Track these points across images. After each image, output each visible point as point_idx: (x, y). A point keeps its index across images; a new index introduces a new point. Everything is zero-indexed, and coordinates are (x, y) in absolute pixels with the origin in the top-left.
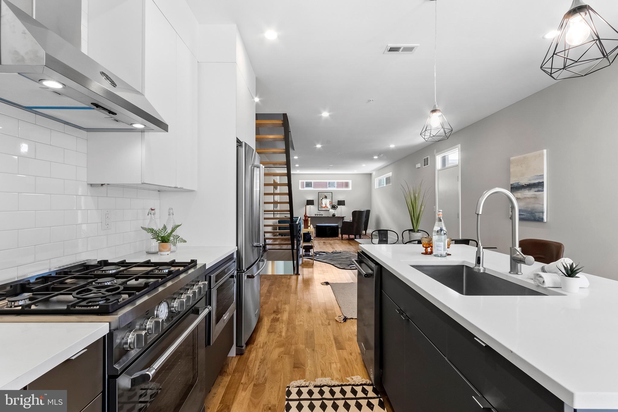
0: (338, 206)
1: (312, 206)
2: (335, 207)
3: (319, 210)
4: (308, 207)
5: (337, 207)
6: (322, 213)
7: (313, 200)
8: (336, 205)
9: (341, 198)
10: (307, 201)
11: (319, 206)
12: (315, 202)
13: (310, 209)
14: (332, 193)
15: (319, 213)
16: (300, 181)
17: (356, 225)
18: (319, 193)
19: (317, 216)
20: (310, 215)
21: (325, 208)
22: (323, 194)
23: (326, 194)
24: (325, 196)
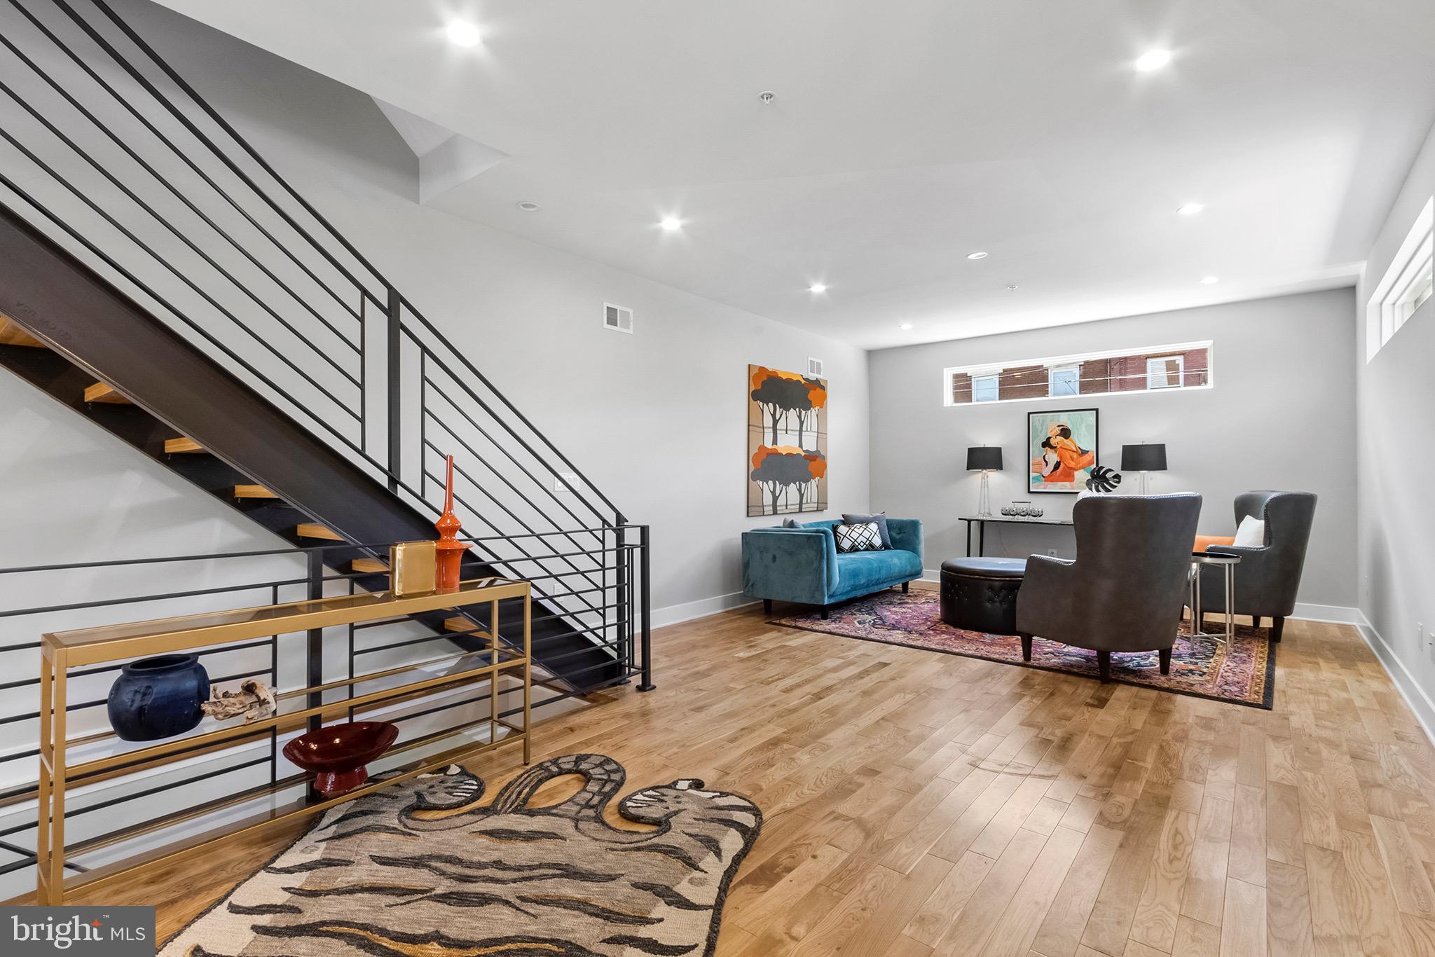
0: (1123, 474)
1: (993, 476)
2: (1107, 481)
3: (1029, 492)
4: (978, 477)
5: (1117, 477)
6: (1037, 504)
7: (999, 450)
8: (1110, 470)
9: (1143, 435)
10: (972, 451)
11: (1032, 475)
12: (1014, 458)
13: (985, 485)
14: (1097, 410)
15: (1024, 507)
16: (945, 370)
17: (1104, 589)
18: (1031, 415)
19: (1010, 518)
20: (986, 511)
21: (1060, 484)
22: (1051, 421)
23: (1064, 419)
24: (1059, 426)
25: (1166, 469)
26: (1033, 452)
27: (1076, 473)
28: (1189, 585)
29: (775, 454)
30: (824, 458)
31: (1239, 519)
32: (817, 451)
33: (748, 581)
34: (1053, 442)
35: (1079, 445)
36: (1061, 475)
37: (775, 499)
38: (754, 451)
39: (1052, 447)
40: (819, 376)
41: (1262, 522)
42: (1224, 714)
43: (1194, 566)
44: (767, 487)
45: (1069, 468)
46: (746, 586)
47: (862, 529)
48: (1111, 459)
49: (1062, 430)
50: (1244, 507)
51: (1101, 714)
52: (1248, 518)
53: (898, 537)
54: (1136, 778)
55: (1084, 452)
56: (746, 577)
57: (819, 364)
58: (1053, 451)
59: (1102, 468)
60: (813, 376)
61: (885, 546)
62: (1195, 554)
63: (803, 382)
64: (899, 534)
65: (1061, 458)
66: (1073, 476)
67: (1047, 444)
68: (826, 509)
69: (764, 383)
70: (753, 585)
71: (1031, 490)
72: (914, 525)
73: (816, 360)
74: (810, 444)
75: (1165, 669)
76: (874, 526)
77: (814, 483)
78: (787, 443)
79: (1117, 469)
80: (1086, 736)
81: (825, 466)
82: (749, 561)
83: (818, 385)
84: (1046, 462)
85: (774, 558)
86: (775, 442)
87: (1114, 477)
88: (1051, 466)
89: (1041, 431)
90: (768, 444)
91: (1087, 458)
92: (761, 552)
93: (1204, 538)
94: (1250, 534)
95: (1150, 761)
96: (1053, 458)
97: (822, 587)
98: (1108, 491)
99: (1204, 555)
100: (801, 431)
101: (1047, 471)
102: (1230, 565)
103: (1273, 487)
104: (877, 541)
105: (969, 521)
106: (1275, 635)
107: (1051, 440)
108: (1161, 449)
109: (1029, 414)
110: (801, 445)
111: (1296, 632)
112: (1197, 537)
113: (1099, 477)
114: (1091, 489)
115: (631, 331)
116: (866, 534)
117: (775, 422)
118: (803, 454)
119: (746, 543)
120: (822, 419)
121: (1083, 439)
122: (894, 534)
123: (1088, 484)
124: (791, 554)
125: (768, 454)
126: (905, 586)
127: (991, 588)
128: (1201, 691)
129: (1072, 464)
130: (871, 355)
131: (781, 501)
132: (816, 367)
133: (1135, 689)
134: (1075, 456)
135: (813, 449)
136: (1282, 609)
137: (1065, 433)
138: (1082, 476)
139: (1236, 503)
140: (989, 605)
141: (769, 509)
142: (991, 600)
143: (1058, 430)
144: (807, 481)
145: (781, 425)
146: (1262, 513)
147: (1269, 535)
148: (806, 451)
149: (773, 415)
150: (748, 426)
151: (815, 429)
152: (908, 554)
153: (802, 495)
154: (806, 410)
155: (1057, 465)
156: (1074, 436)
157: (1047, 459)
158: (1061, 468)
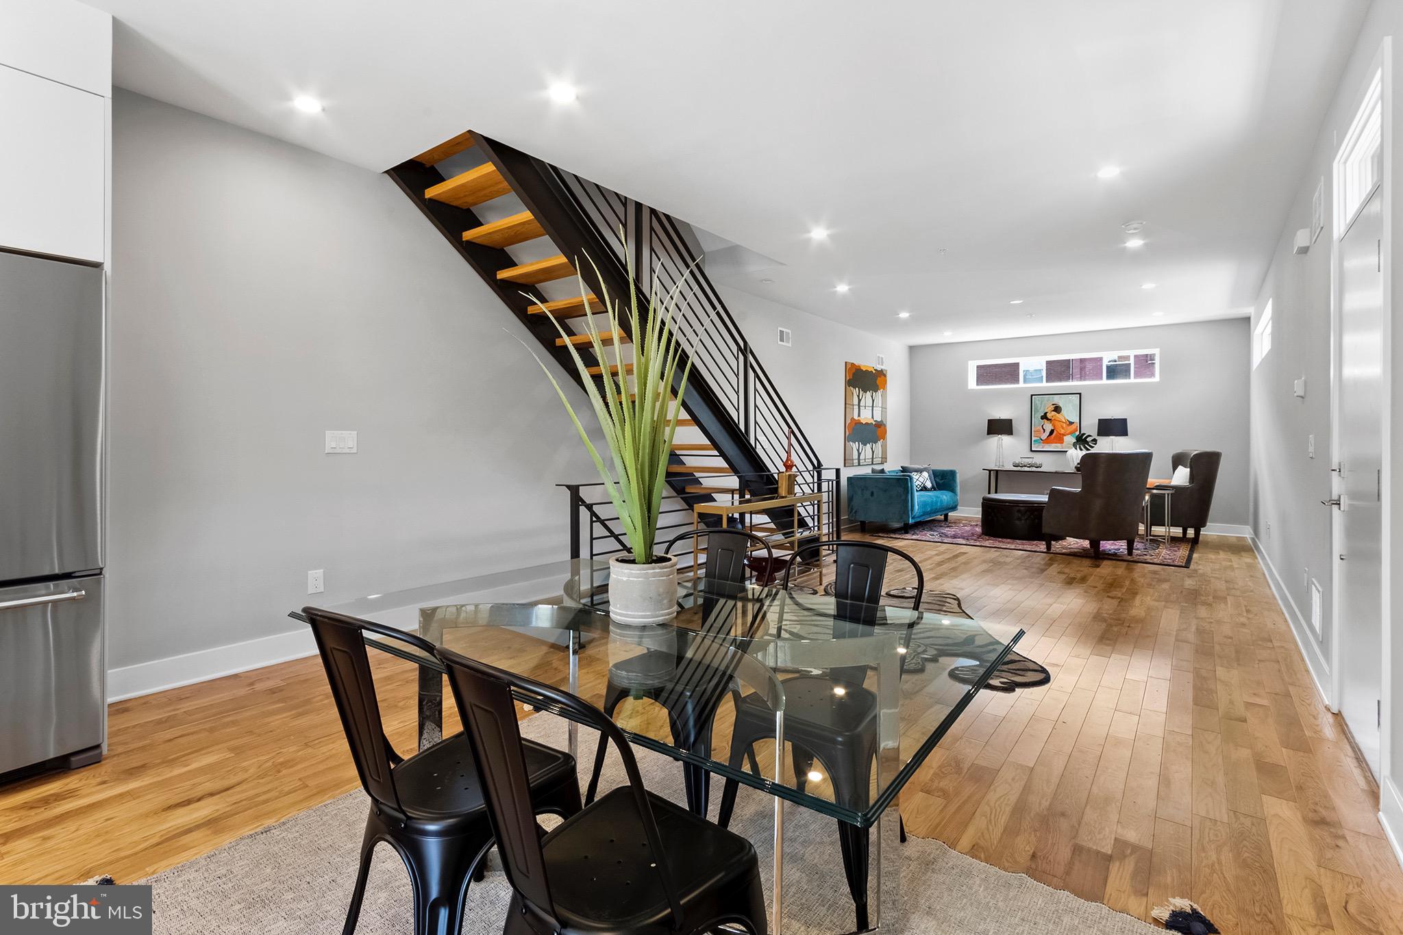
0: (1098, 438)
1: (1006, 439)
2: (1087, 443)
3: (1031, 451)
4: (995, 440)
5: (1095, 441)
6: (1038, 459)
8: (1090, 436)
9: (1113, 411)
10: (991, 422)
12: (1021, 426)
13: (1000, 446)
14: (1080, 394)
15: (1029, 461)
16: (970, 362)
17: (1098, 504)
18: (1033, 397)
19: (1019, 469)
20: (1001, 464)
21: (1053, 445)
22: (1047, 401)
23: (1058, 400)
24: (1053, 405)
25: (1127, 435)
27: (1065, 437)
28: (1143, 509)
29: (858, 423)
30: (885, 426)
31: (1175, 468)
32: (882, 421)
33: (852, 509)
34: (1049, 416)
35: (1067, 418)
36: (1054, 439)
37: (859, 454)
38: (848, 421)
39: (1048, 419)
40: (883, 367)
41: (1189, 470)
42: (1163, 569)
43: (1147, 498)
44: (855, 446)
45: (1060, 434)
46: (851, 513)
47: (918, 476)
48: (1090, 428)
49: (1055, 407)
50: (1178, 461)
51: (1098, 570)
52: (1180, 467)
53: (941, 482)
54: (1122, 587)
55: (1071, 423)
56: (851, 507)
57: (882, 358)
58: (1049, 422)
59: (1084, 434)
60: (879, 368)
61: (933, 488)
62: (1148, 488)
63: (874, 372)
64: (941, 480)
65: (1054, 427)
66: (1063, 440)
67: (1044, 417)
68: (886, 462)
69: (854, 374)
70: (856, 512)
71: (1033, 450)
72: (952, 474)
73: (881, 356)
74: (878, 418)
75: (1130, 552)
76: (925, 474)
77: (880, 443)
78: (866, 416)
79: (1095, 435)
80: (1093, 576)
81: (886, 431)
82: (853, 496)
83: (881, 374)
84: (1044, 430)
85: (872, 494)
86: (859, 416)
87: (1092, 440)
88: (1047, 433)
90: (856, 417)
91: (1073, 427)
92: (862, 490)
93: (1152, 480)
94: (1181, 477)
95: (1127, 583)
96: (1049, 427)
97: (908, 511)
98: (1089, 450)
99: (1153, 489)
100: (873, 407)
101: (1044, 436)
102: (1168, 494)
103: (1195, 447)
104: (929, 485)
105: (990, 471)
106: (1195, 541)
107: (1048, 414)
108: (1124, 421)
109: (1032, 396)
110: (873, 418)
111: (1209, 540)
112: (1149, 480)
113: (1081, 441)
114: (1076, 449)
115: (790, 345)
116: (921, 479)
117: (860, 400)
118: (874, 423)
119: (851, 484)
120: (884, 397)
121: (1070, 413)
122: (938, 480)
123: (1075, 445)
124: (885, 491)
125: (856, 424)
126: (946, 516)
127: (1019, 511)
128: (1151, 561)
129: (1062, 431)
130: (912, 348)
131: (862, 457)
132: (881, 361)
133: (1114, 562)
134: (1064, 425)
135: (879, 420)
136: (1200, 523)
137: (1057, 409)
138: (1069, 439)
139: (1173, 457)
140: (1017, 522)
141: (856, 462)
142: (1019, 519)
143: (1052, 407)
144: (876, 442)
145: (862, 403)
146: (1189, 465)
147: (1192, 477)
148: (875, 421)
149: (858, 396)
150: (845, 404)
151: (880, 405)
152: (950, 494)
153: (873, 452)
154: (876, 391)
155: (1052, 432)
156: (1064, 412)
157: (1044, 428)
158: (1054, 434)
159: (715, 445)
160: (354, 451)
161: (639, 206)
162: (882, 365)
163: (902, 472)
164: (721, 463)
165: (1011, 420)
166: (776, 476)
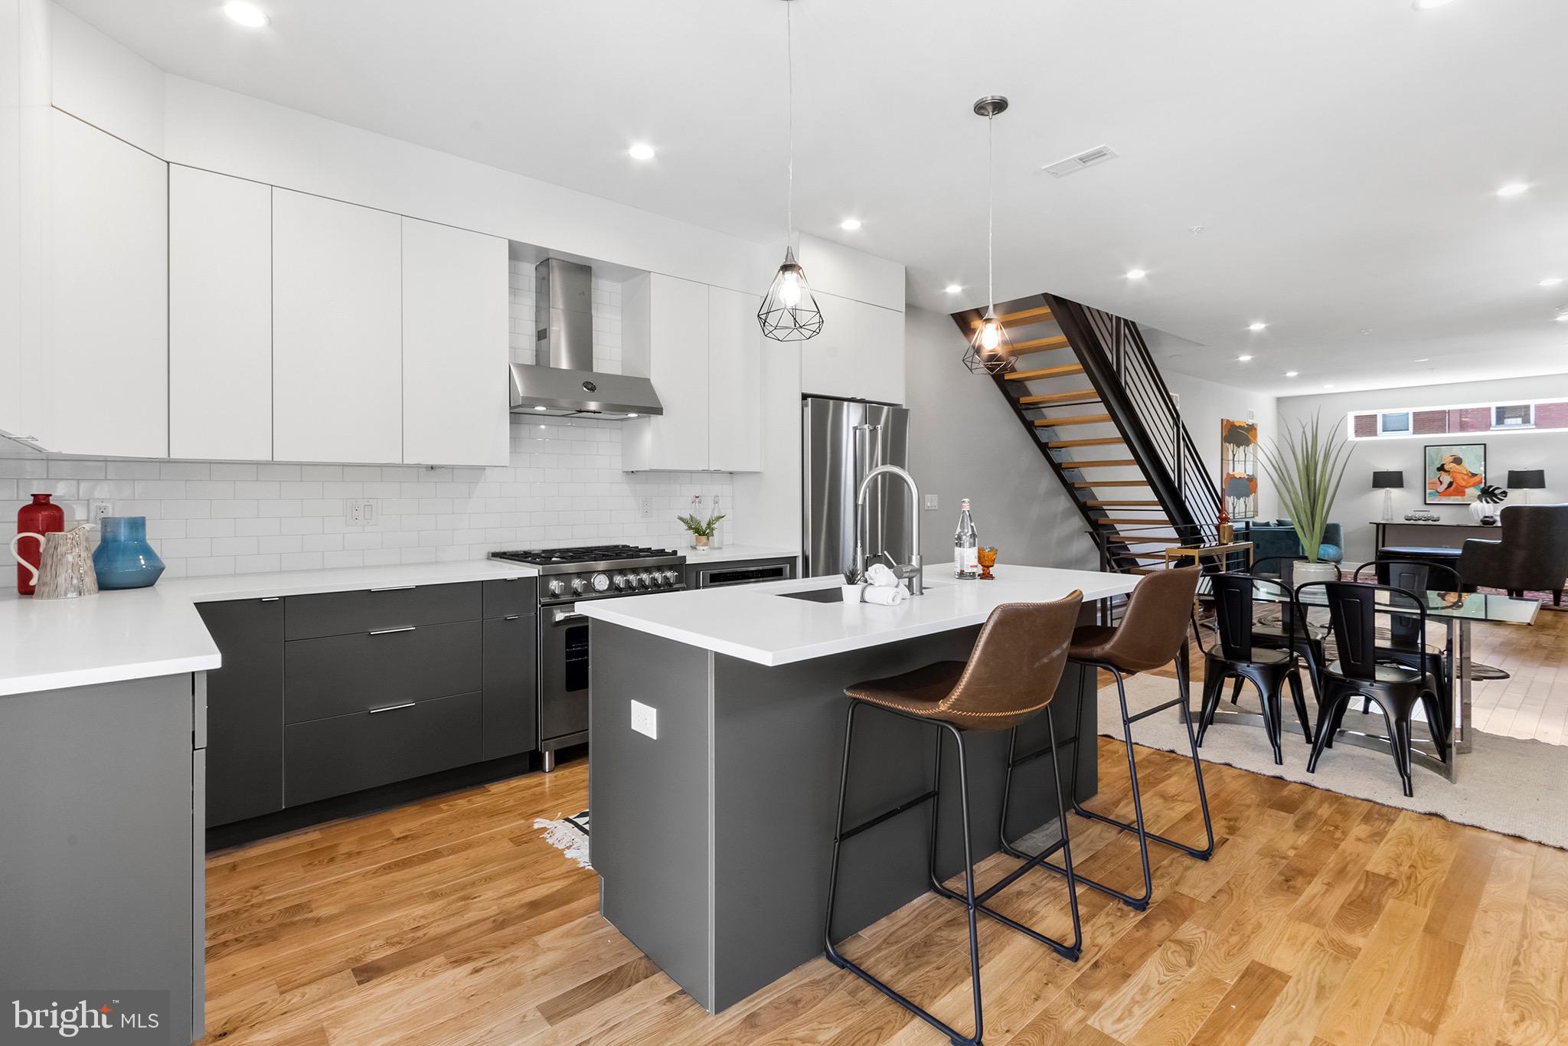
0: (1509, 490)
1: (1395, 492)
2: (1495, 496)
3: (1426, 504)
4: (1381, 493)
5: (1504, 493)
6: (1434, 512)
7: (1401, 473)
8: (1498, 488)
9: (1526, 463)
10: (1377, 475)
11: (1428, 491)
12: (1413, 478)
13: (1388, 499)
14: (1485, 445)
15: (1425, 514)
16: (1347, 412)
19: (1412, 522)
20: (1390, 517)
21: (1453, 497)
22: (1445, 452)
23: (1457, 451)
24: (1452, 456)
25: (1545, 487)
26: (1429, 474)
27: (1467, 490)
29: (1233, 477)
30: (1256, 479)
32: (1253, 475)
34: (1446, 467)
35: (1470, 470)
36: (1454, 491)
37: (1234, 508)
38: (1225, 476)
39: (1446, 471)
40: (1254, 421)
44: (1230, 500)
45: (1461, 486)
48: (1498, 480)
49: (1455, 459)
53: (1325, 535)
55: (1474, 475)
57: (1253, 413)
58: (1447, 474)
60: (1250, 422)
63: (1246, 426)
64: (1325, 533)
65: (1453, 479)
66: (1464, 492)
67: (1441, 469)
68: (1257, 515)
69: (1228, 430)
71: (1427, 502)
72: (1337, 528)
73: (1252, 410)
74: (1250, 472)
77: (1251, 497)
78: (1239, 471)
79: (1504, 487)
81: (1256, 485)
83: (1252, 428)
84: (1441, 482)
86: (1234, 471)
87: (1501, 493)
88: (1445, 485)
89: (1436, 459)
90: (1231, 472)
91: (1477, 479)
96: (1446, 479)
98: (1500, 503)
100: (1245, 461)
101: (1442, 488)
105: (1377, 524)
107: (1445, 465)
108: (1540, 473)
109: (1426, 447)
110: (1245, 471)
113: (1488, 493)
114: (1483, 502)
117: (1234, 455)
118: (1247, 477)
120: (1255, 452)
123: (1480, 498)
125: (1231, 478)
129: (1464, 483)
130: (1279, 400)
131: (1236, 511)
132: (1252, 415)
134: (1466, 477)
135: (1251, 474)
137: (1458, 461)
138: (1472, 492)
141: (1231, 516)
143: (1451, 459)
144: (1248, 496)
145: (1236, 458)
148: (1248, 475)
149: (1233, 452)
150: (1222, 459)
151: (1252, 459)
152: (1335, 547)
153: (1246, 506)
154: (1248, 446)
155: (1450, 484)
156: (1465, 463)
157: (1441, 479)
158: (1454, 486)
159: (1162, 502)
160: (937, 508)
161: (1118, 319)
162: (1253, 419)
163: (1279, 526)
164: (1163, 516)
165: (1401, 472)
166: (1199, 527)
